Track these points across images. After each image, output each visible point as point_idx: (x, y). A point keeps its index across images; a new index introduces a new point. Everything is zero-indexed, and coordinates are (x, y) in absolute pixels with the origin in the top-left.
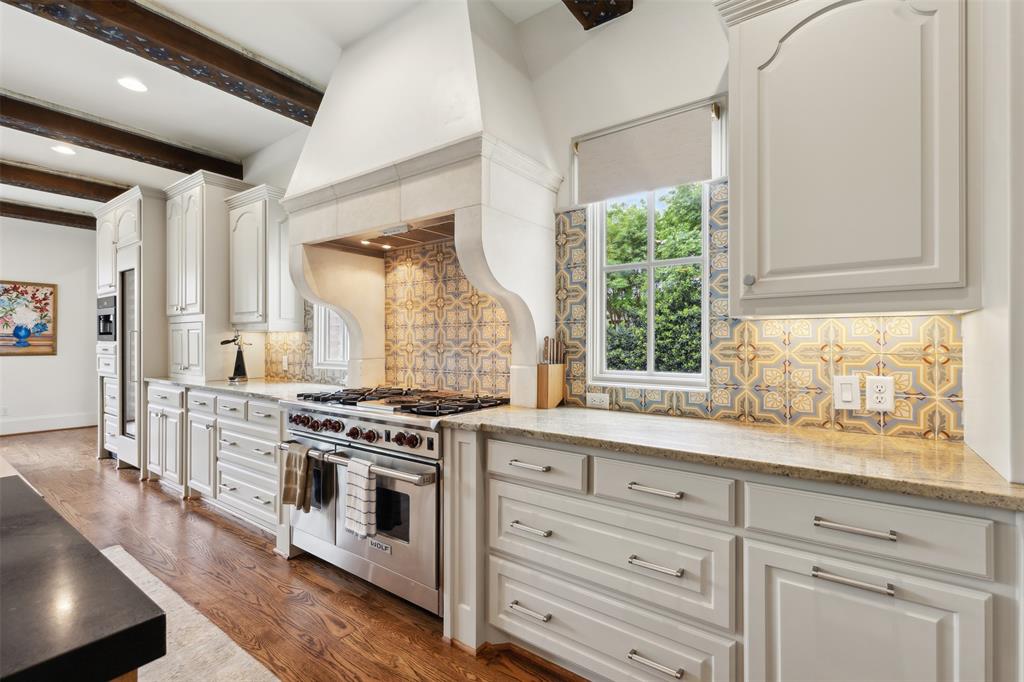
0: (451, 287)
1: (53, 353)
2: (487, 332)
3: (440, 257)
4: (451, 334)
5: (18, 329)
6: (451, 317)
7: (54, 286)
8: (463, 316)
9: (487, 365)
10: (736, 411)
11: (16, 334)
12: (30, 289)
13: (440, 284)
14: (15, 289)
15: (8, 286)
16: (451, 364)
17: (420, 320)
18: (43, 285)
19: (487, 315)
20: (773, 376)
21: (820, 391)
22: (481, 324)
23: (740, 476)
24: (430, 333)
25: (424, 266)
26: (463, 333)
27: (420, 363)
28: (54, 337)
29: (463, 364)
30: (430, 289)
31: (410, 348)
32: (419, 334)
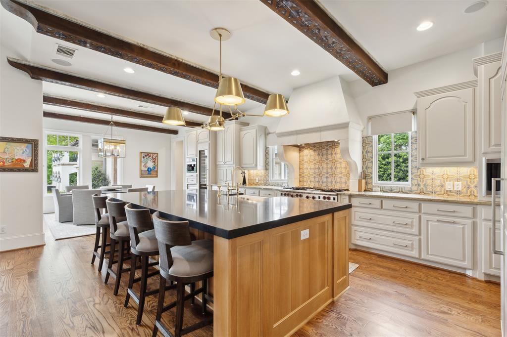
0: (325, 157)
1: (157, 177)
2: (338, 170)
3: (321, 148)
4: (325, 171)
5: (149, 168)
6: (325, 166)
7: (157, 154)
8: (329, 166)
9: (338, 180)
10: (419, 192)
11: (148, 170)
12: (151, 155)
13: (321, 156)
14: (148, 155)
15: (146, 154)
16: (325, 180)
17: (313, 167)
18: (154, 153)
19: (338, 166)
20: (429, 182)
21: (442, 186)
22: (336, 168)
23: (420, 202)
24: (317, 171)
25: (315, 150)
26: (329, 171)
27: (313, 179)
28: (157, 171)
29: (329, 180)
30: (317, 157)
31: (309, 175)
32: (313, 171)
